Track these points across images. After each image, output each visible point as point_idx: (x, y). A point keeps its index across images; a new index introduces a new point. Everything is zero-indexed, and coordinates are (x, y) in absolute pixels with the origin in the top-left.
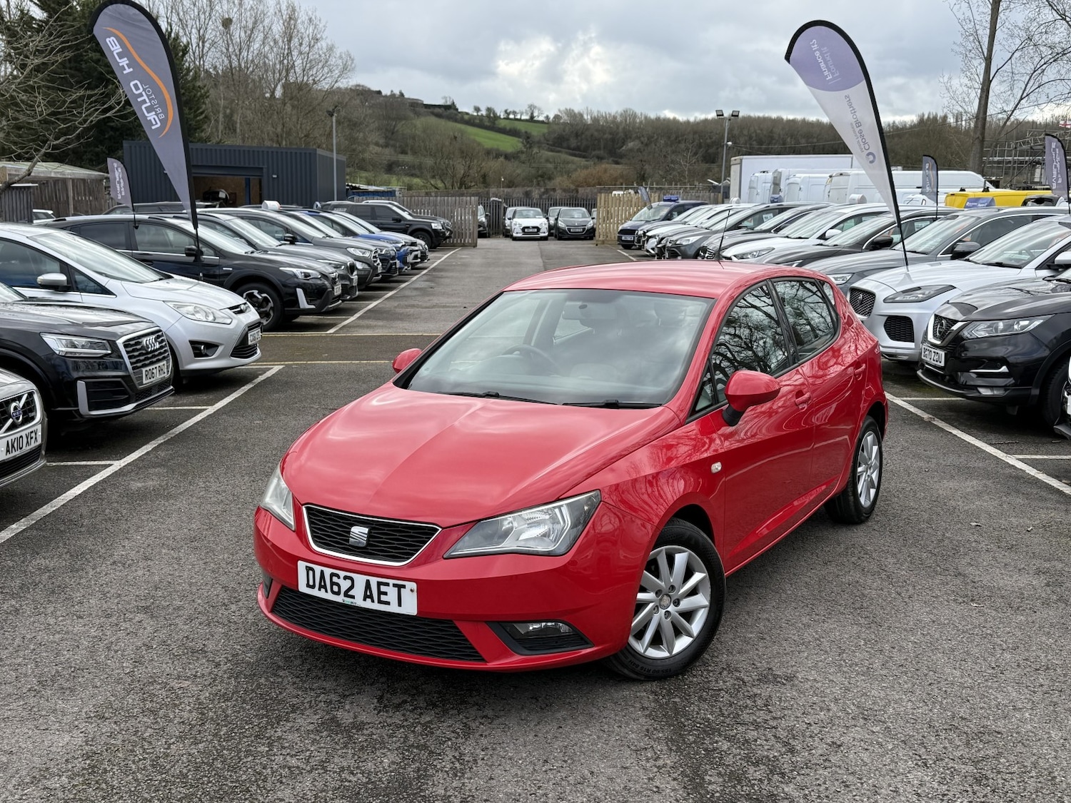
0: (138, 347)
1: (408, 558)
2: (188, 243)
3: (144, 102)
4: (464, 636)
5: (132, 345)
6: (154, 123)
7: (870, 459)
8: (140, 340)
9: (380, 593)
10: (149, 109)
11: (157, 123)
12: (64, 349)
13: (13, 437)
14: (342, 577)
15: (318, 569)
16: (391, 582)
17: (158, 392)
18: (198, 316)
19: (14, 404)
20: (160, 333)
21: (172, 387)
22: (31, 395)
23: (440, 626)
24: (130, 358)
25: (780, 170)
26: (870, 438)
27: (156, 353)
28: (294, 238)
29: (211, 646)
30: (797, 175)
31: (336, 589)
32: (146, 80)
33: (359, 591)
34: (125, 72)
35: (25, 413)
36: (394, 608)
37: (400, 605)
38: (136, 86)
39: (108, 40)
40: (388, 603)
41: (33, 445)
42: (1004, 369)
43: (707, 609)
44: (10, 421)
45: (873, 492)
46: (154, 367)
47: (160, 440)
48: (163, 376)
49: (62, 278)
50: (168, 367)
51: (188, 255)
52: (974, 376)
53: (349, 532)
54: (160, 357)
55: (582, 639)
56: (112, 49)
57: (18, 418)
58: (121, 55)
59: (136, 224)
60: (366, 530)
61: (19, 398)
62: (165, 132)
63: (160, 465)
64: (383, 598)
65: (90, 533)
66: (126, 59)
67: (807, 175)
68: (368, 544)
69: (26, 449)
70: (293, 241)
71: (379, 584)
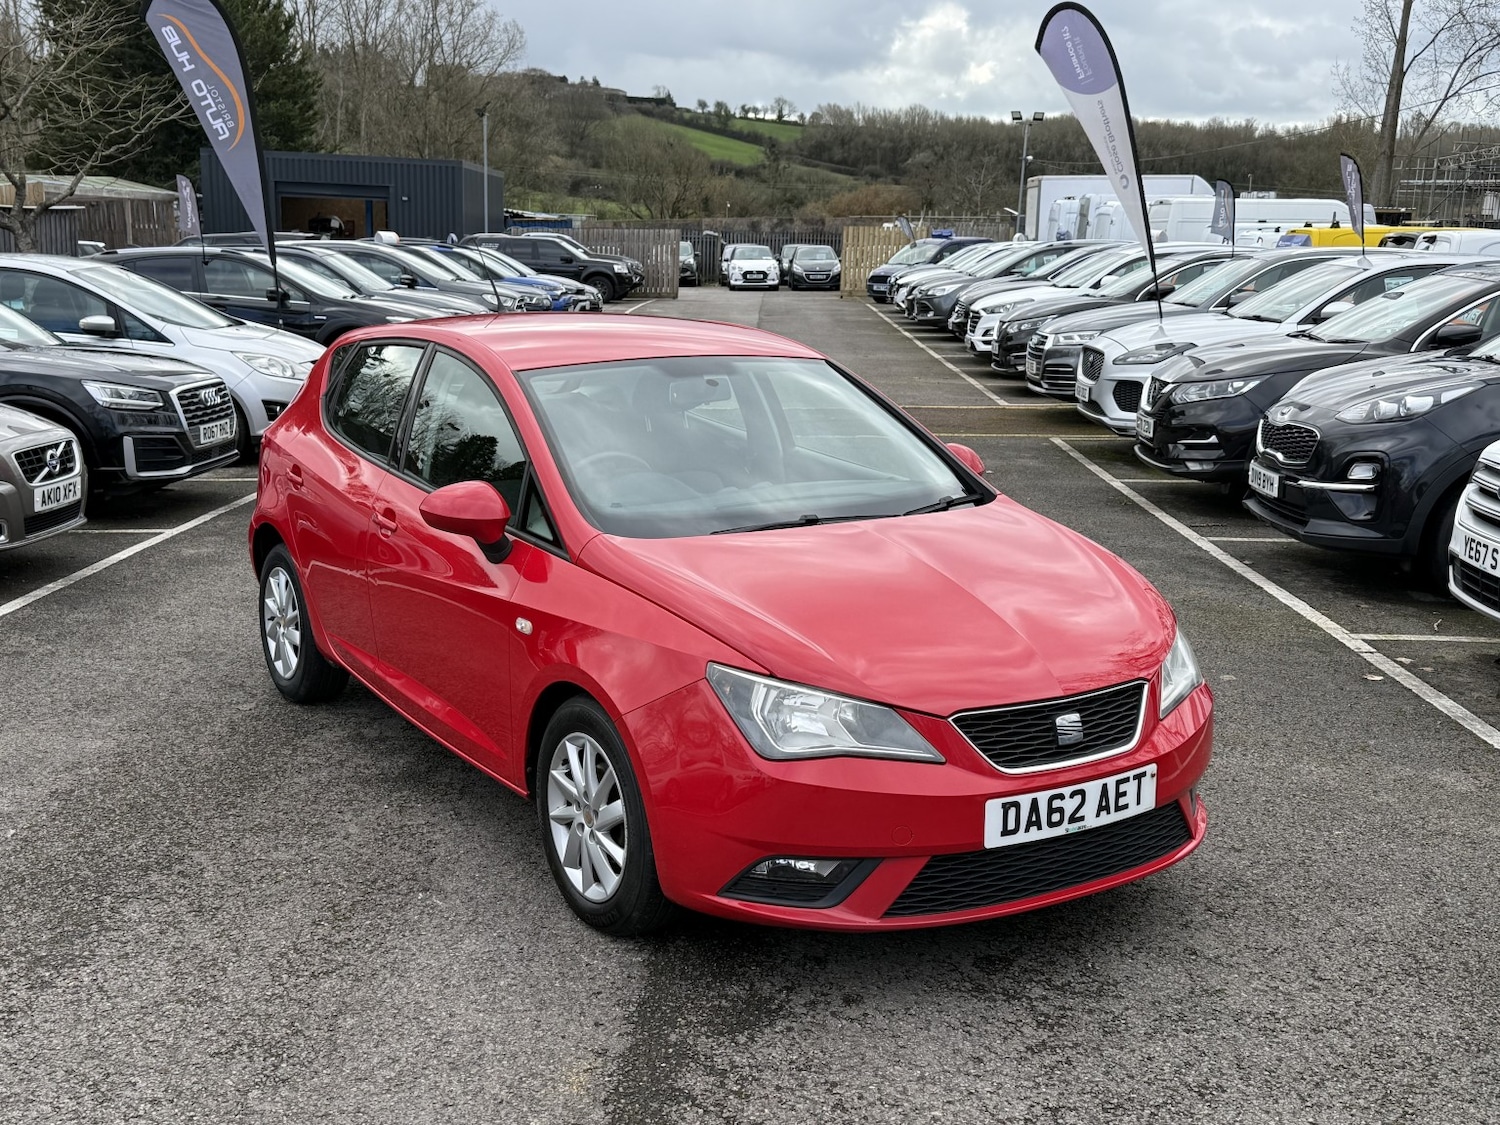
0: (195, 400)
2: (268, 283)
3: (209, 106)
5: (187, 398)
6: (221, 132)
8: (197, 393)
10: (215, 116)
11: (224, 133)
12: (108, 399)
13: (49, 487)
17: (220, 455)
18: (273, 370)
19: (50, 452)
20: (222, 386)
21: (236, 451)
22: (69, 443)
24: (185, 412)
25: (1088, 196)
27: (217, 409)
28: (414, 281)
30: (1109, 203)
32: (211, 79)
34: (185, 70)
35: (62, 463)
38: (198, 86)
39: (163, 30)
41: (72, 499)
42: (1213, 439)
44: (46, 470)
46: (214, 424)
47: (221, 510)
48: (225, 436)
49: (109, 321)
50: (232, 427)
51: (271, 299)
52: (1182, 448)
54: (222, 414)
56: (169, 41)
57: (55, 467)
58: (180, 49)
59: (206, 259)
61: (56, 446)
62: (235, 144)
63: (218, 534)
65: (132, 592)
66: (186, 53)
69: (64, 502)
70: (412, 285)
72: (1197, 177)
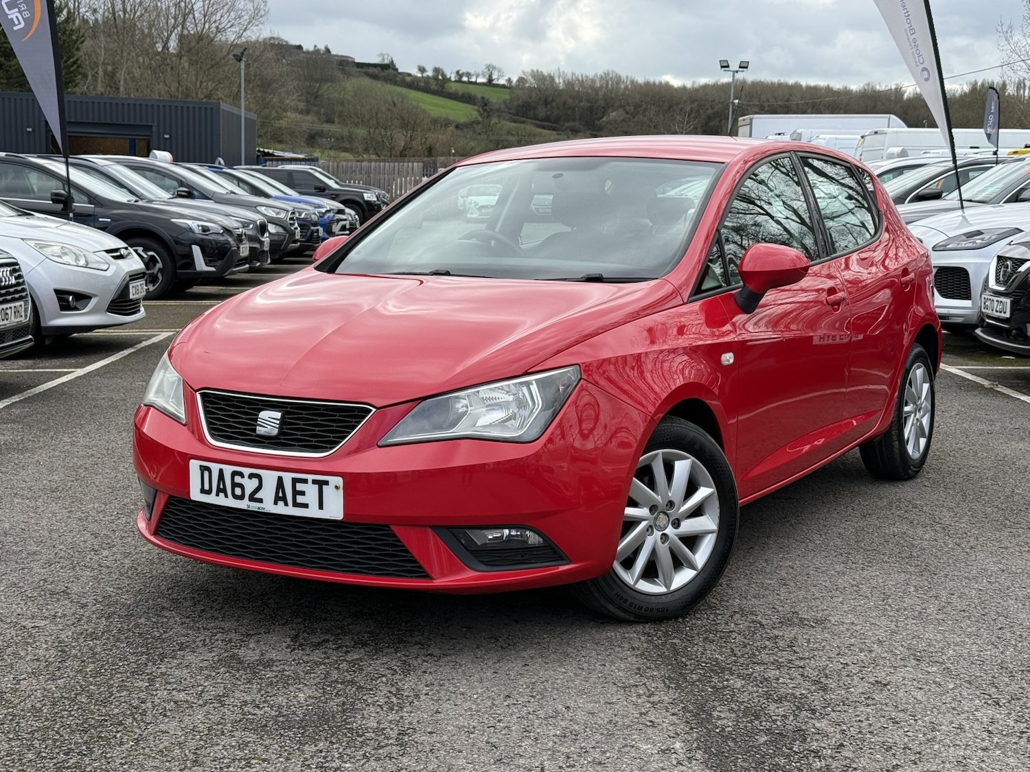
1: (332, 448)
2: (57, 187)
4: (403, 546)
6: (16, 22)
7: (920, 398)
9: (296, 493)
10: (11, 5)
11: (20, 23)
14: (246, 475)
15: (215, 468)
16: (310, 477)
17: (13, 339)
18: (66, 259)
20: (17, 267)
21: (30, 337)
23: (373, 534)
25: (799, 131)
26: (919, 372)
27: (12, 290)
28: (190, 192)
29: (75, 588)
30: (821, 136)
31: (238, 491)
33: (268, 493)
36: (313, 512)
37: (321, 507)
40: (306, 506)
43: (714, 535)
45: (923, 441)
46: (8, 306)
47: (15, 399)
48: (19, 319)
50: (26, 310)
51: (55, 201)
53: (256, 420)
54: (17, 296)
55: (555, 552)
60: (278, 415)
62: (29, 35)
63: (14, 422)
64: (300, 499)
67: (834, 136)
68: (281, 432)
70: (189, 195)
71: (295, 481)
72: (892, 116)
